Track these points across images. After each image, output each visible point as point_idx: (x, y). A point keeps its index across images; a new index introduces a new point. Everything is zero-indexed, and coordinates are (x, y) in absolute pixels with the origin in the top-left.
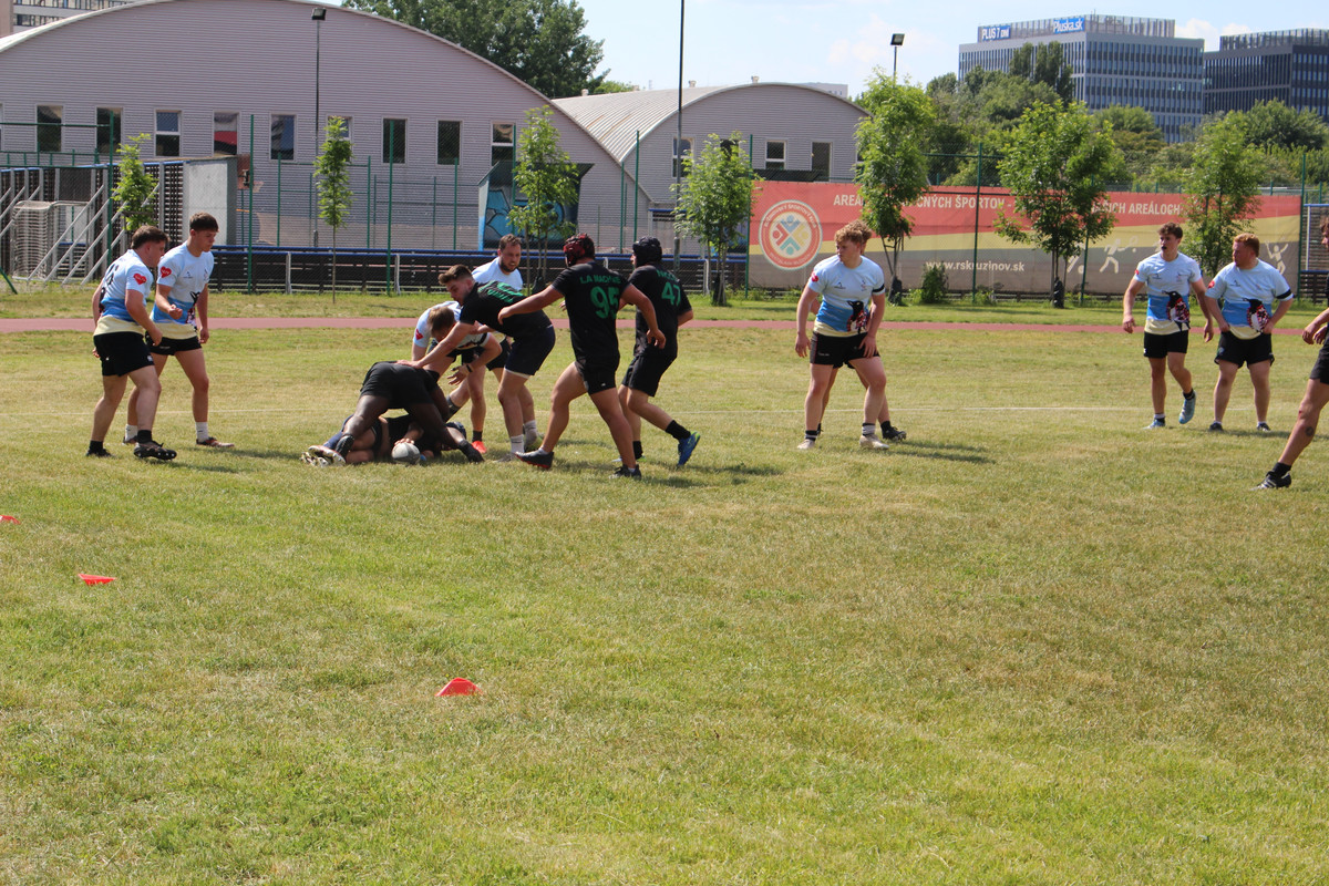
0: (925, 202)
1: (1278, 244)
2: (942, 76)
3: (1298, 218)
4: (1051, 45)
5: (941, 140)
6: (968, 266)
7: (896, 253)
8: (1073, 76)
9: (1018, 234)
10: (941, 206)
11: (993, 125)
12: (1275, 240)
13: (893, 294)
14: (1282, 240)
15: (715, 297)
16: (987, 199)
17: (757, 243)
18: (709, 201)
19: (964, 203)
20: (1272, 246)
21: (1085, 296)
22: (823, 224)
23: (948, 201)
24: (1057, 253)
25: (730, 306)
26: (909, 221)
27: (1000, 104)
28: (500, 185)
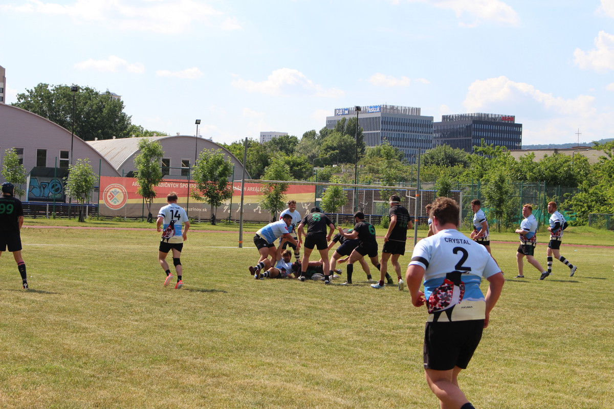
0: (161, 185)
2: (310, 130)
3: (315, 193)
7: (150, 204)
9: (198, 197)
10: (174, 187)
12: (305, 202)
13: (149, 218)
14: (308, 202)
15: (80, 219)
16: (192, 185)
17: (102, 199)
18: (76, 183)
19: (183, 186)
20: (304, 204)
21: (231, 221)
22: (128, 193)
23: (177, 185)
24: (213, 205)
25: (85, 222)
26: (155, 192)
27: (329, 144)
28: (36, 176)
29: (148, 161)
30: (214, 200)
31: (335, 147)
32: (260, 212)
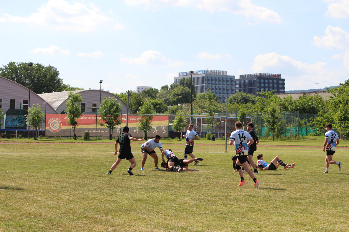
1: (164, 126)
3: (168, 121)
6: (95, 131)
7: (75, 129)
9: (102, 125)
13: (74, 137)
15: (35, 138)
16: (99, 117)
17: (47, 127)
18: (32, 118)
19: (94, 118)
20: (162, 127)
22: (62, 123)
23: (90, 118)
24: (110, 128)
25: (38, 140)
26: (77, 122)
27: (176, 93)
28: (9, 114)
29: (73, 104)
30: (111, 126)
31: (179, 94)
32: (137, 132)
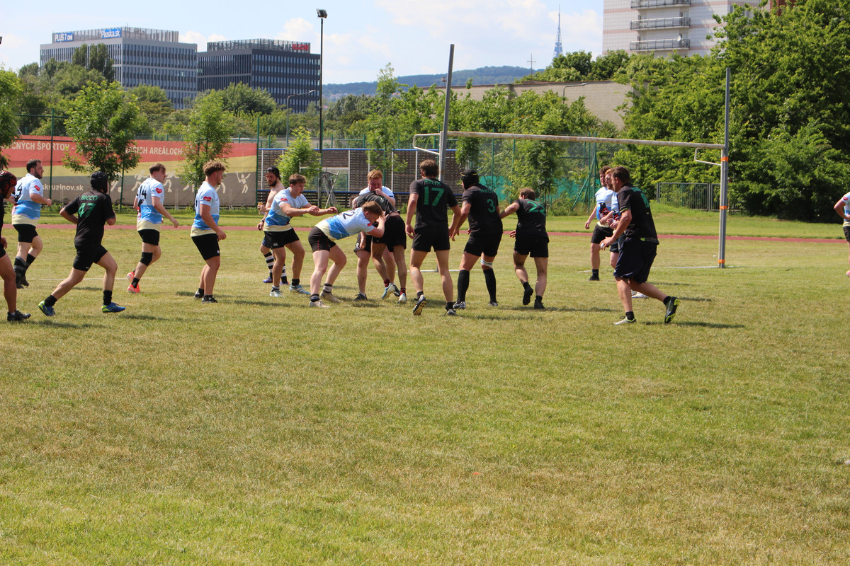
0: (18, 145)
1: (243, 173)
2: (29, 64)
3: (255, 157)
4: (99, 46)
5: (28, 106)
8: (114, 66)
9: (78, 166)
10: (28, 149)
11: (63, 96)
12: (242, 171)
14: (246, 171)
16: (58, 144)
19: (43, 147)
20: (240, 175)
21: (123, 206)
27: (68, 83)
31: (76, 88)
32: (170, 190)
